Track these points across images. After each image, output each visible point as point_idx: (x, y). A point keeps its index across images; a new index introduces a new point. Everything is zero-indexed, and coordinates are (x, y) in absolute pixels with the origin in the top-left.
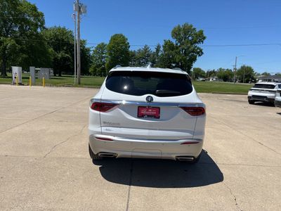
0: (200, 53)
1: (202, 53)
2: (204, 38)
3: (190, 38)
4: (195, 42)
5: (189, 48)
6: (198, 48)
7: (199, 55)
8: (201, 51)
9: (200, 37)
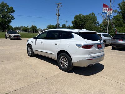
0: (13, 18)
1: (14, 18)
2: (14, 11)
3: (6, 10)
4: (9, 12)
5: (6, 15)
6: (11, 16)
7: (12, 19)
8: (13, 17)
9: (12, 10)
